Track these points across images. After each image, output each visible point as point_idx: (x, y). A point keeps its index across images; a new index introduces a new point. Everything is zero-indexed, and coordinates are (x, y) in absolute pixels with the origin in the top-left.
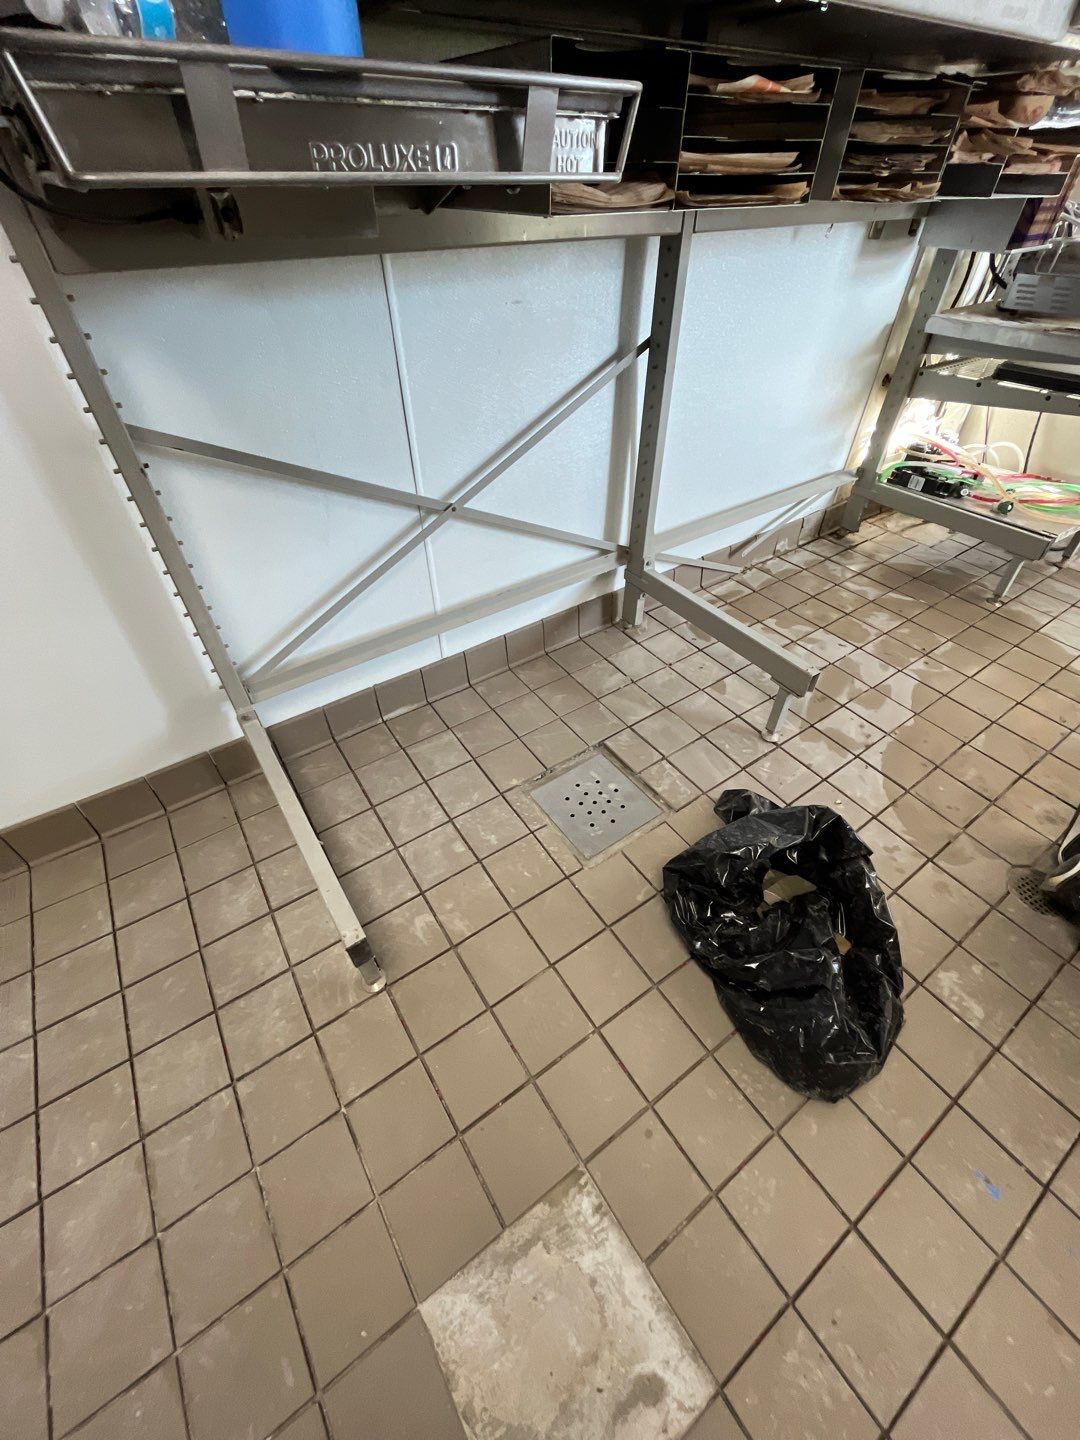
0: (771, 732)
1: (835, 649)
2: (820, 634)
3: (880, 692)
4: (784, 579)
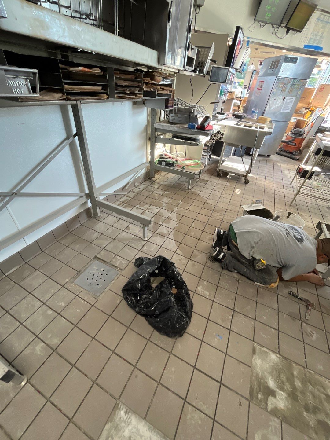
0: (144, 238)
1: (156, 210)
2: (151, 207)
3: (169, 218)
4: (139, 193)
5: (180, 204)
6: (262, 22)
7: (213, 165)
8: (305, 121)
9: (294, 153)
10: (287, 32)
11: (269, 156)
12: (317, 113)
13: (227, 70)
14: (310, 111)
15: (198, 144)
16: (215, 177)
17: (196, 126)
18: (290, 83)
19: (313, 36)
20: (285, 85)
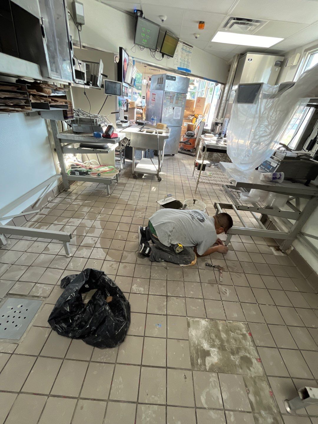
0: (68, 254)
1: (77, 222)
2: (72, 220)
3: (93, 228)
4: (55, 208)
5: (102, 210)
6: (141, 45)
7: (129, 168)
8: (193, 125)
9: (191, 151)
10: (163, 56)
11: (173, 155)
12: (200, 119)
13: (119, 84)
14: (195, 117)
15: (107, 152)
16: (132, 179)
17: (102, 134)
18: (175, 96)
19: (182, 61)
20: (172, 98)
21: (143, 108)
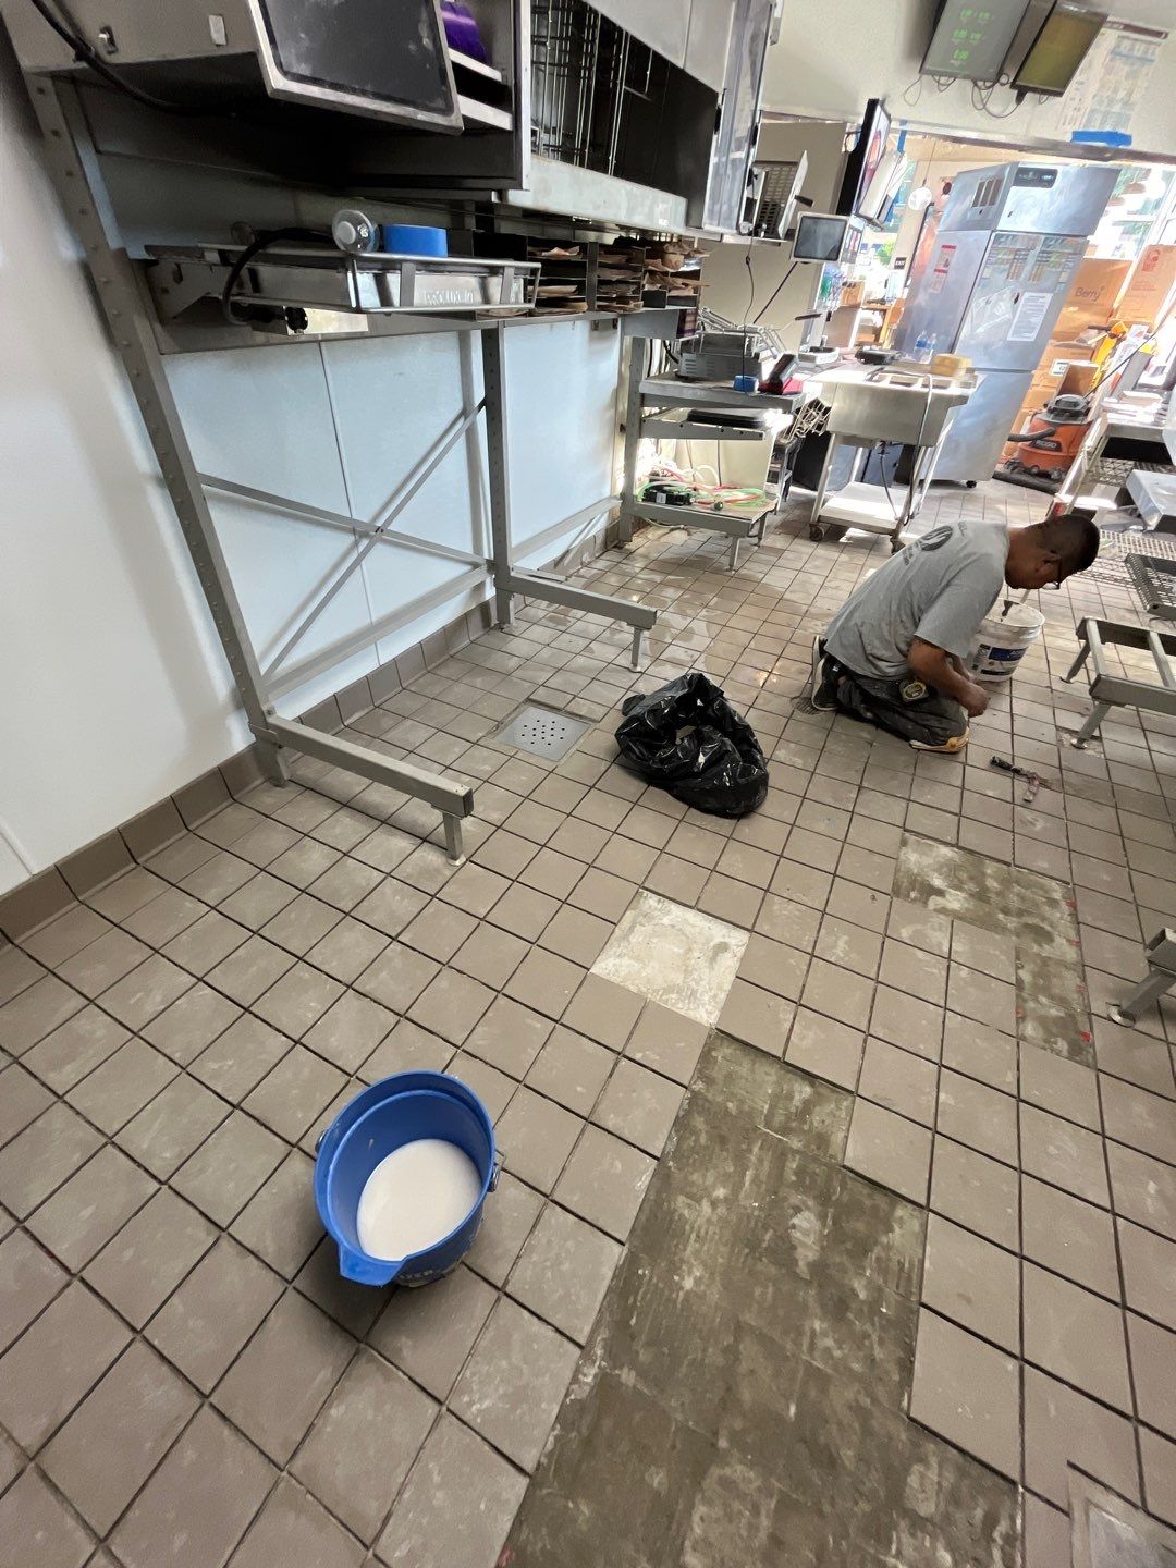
4: (597, 579)
6: (941, 74)
8: (1095, 370)
9: (1055, 475)
10: (1020, 99)
11: (971, 484)
12: (1131, 344)
13: (843, 223)
14: (1112, 336)
15: (760, 436)
16: (806, 542)
17: (757, 386)
18: (1033, 249)
19: (1100, 102)
20: (1019, 256)
21: (888, 304)
